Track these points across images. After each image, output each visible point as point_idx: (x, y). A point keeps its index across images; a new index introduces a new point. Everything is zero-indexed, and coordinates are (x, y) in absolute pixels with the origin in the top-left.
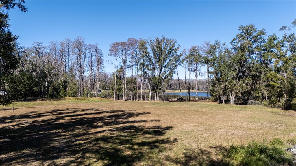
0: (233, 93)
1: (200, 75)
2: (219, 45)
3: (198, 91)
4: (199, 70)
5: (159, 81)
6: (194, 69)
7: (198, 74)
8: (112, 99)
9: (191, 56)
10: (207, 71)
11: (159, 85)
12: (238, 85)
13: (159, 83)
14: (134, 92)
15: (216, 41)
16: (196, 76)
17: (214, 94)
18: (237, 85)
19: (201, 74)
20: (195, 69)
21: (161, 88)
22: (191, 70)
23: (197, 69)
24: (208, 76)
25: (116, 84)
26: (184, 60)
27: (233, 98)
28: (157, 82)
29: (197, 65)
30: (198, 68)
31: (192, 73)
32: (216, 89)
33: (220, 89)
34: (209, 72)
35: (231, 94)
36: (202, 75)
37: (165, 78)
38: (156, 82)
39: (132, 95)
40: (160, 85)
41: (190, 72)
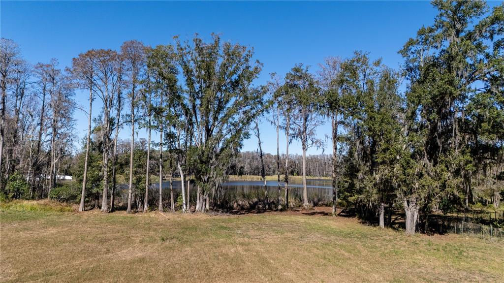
0: (413, 198)
1: (314, 145)
2: (365, 63)
3: (308, 178)
4: (312, 133)
5: (204, 159)
6: (300, 130)
7: (309, 142)
8: (74, 207)
9: (290, 90)
10: (331, 135)
11: (203, 170)
12: (429, 174)
13: (202, 162)
14: (137, 188)
15: (356, 53)
16: (305, 148)
17: (351, 196)
18: (426, 176)
19: (316, 143)
20: (302, 129)
21: (209, 178)
22: (291, 132)
23: (307, 132)
24: (336, 148)
25: (89, 165)
26: (272, 103)
27: (413, 216)
28: (199, 161)
29: (306, 120)
30: (309, 128)
31: (294, 140)
32: (358, 185)
33: (371, 185)
34: (336, 138)
35: (408, 202)
36: (319, 145)
37: (222, 150)
38: (195, 161)
39: (130, 197)
40: (206, 170)
41: (290, 138)
